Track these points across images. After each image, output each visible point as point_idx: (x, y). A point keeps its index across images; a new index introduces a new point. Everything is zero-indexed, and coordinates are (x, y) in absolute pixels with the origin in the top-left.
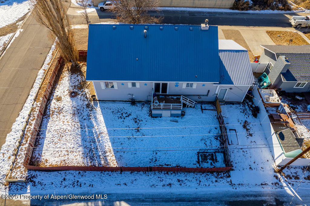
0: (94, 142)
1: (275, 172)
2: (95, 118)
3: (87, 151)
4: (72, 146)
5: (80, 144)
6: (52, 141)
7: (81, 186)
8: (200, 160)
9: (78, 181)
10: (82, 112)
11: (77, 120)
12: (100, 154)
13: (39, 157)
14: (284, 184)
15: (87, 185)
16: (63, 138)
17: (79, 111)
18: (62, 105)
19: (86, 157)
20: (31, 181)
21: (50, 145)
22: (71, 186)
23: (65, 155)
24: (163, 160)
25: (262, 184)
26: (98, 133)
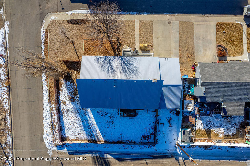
0: (90, 129)
1: (176, 144)
2: (88, 115)
3: (88, 133)
4: (80, 130)
5: (83, 130)
6: (68, 128)
7: (88, 148)
8: (143, 138)
9: (86, 146)
10: (80, 112)
11: (79, 116)
12: (94, 134)
13: (65, 135)
14: (178, 149)
15: (91, 147)
16: (74, 127)
17: (78, 111)
18: (68, 107)
19: (88, 136)
20: (65, 145)
21: (68, 130)
22: (84, 147)
23: (77, 135)
24: (125, 138)
25: (168, 149)
26: (91, 124)
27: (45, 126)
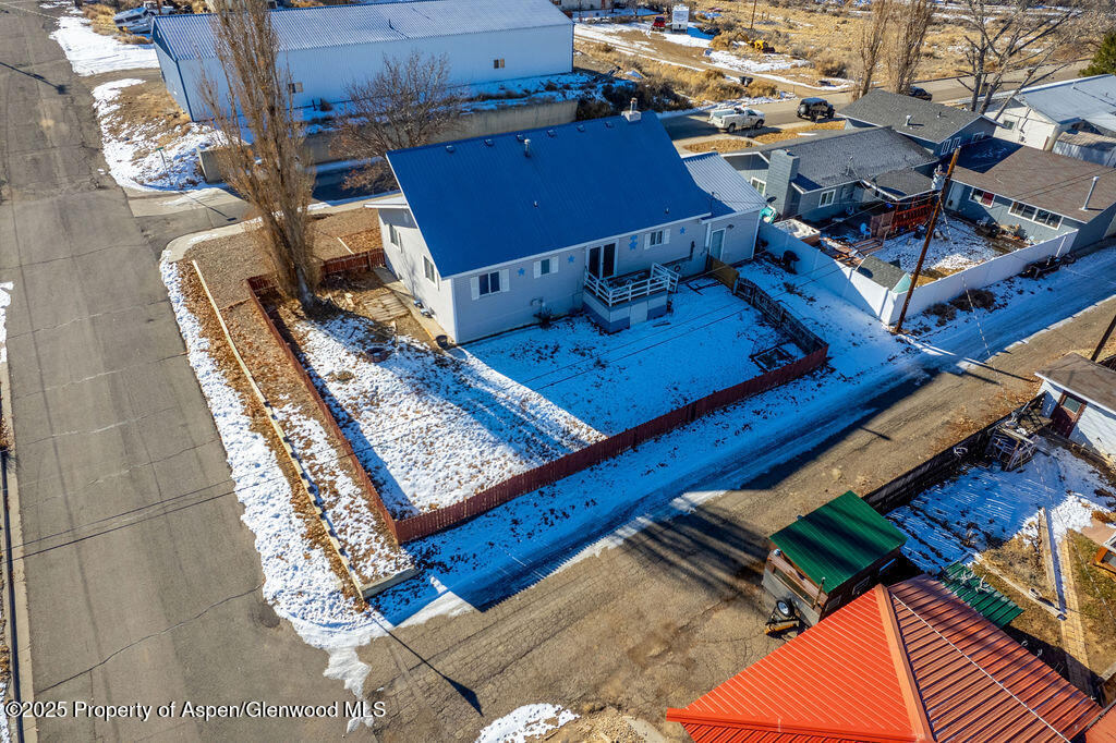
0: (523, 423)
1: (892, 334)
2: (479, 379)
3: (523, 446)
4: (475, 451)
5: (492, 439)
6: (411, 463)
7: (567, 517)
8: (765, 366)
9: (552, 511)
10: (437, 381)
11: (438, 399)
12: (557, 438)
13: (406, 508)
14: (919, 346)
15: (580, 504)
16: (436, 446)
17: (426, 381)
18: (367, 385)
19: (531, 458)
20: (431, 566)
21: (412, 473)
22: (543, 526)
23: (472, 477)
24: (697, 393)
25: (890, 360)
26: (516, 403)
27: (260, 537)
